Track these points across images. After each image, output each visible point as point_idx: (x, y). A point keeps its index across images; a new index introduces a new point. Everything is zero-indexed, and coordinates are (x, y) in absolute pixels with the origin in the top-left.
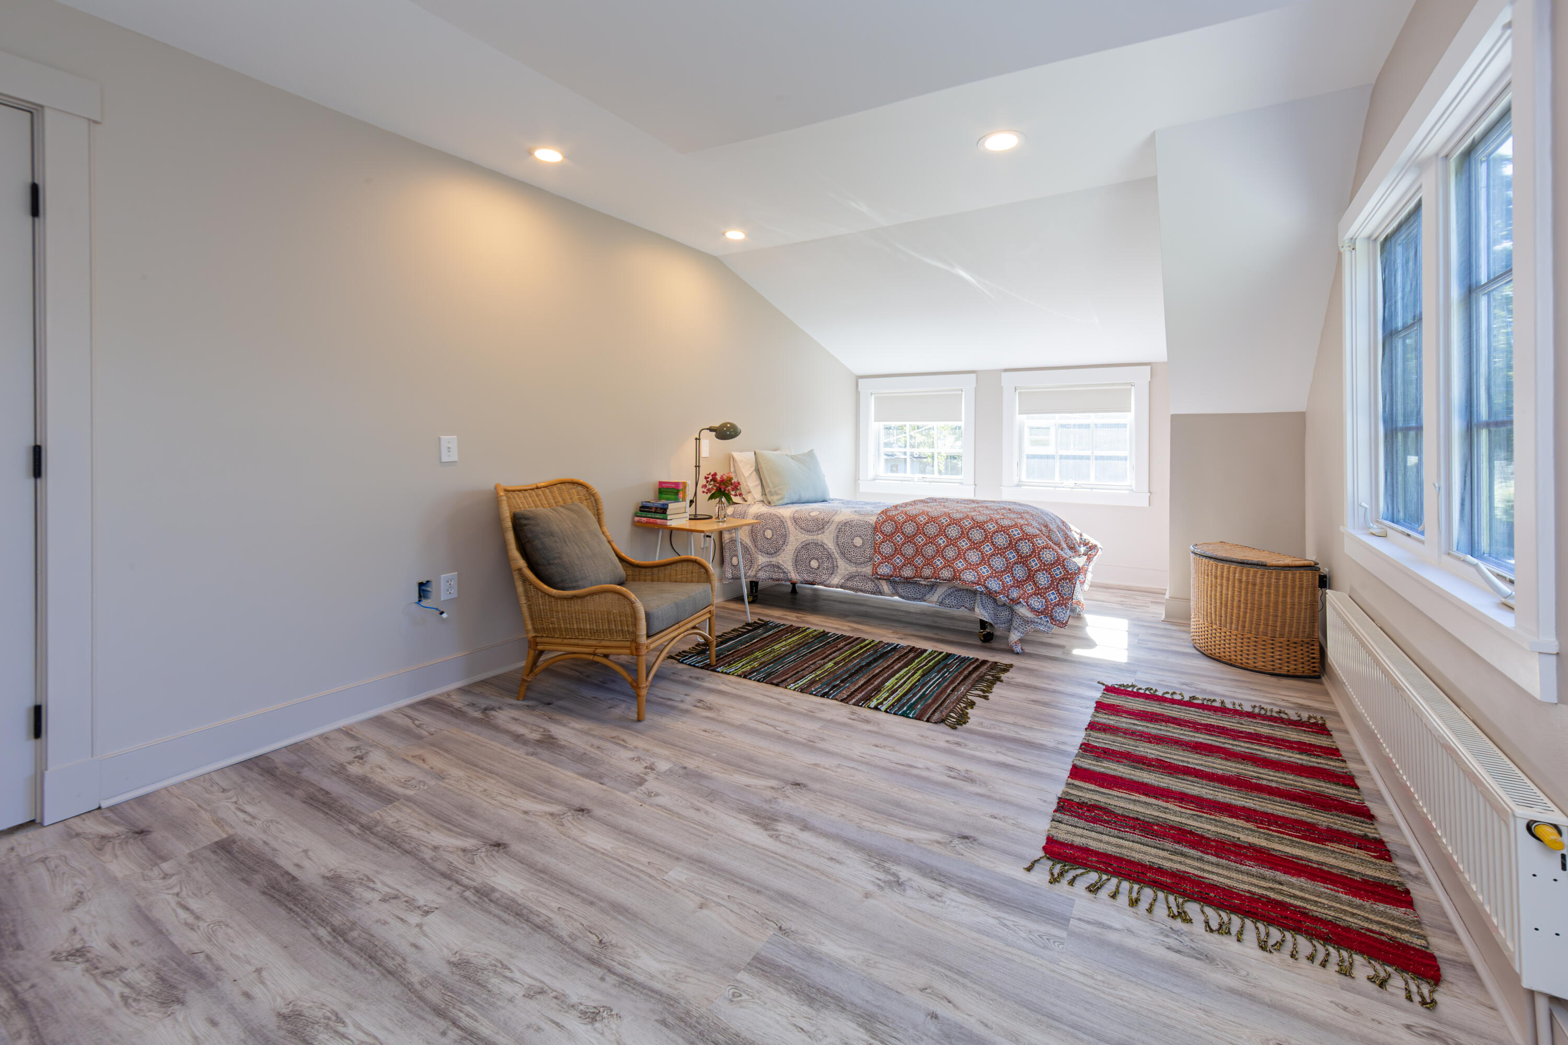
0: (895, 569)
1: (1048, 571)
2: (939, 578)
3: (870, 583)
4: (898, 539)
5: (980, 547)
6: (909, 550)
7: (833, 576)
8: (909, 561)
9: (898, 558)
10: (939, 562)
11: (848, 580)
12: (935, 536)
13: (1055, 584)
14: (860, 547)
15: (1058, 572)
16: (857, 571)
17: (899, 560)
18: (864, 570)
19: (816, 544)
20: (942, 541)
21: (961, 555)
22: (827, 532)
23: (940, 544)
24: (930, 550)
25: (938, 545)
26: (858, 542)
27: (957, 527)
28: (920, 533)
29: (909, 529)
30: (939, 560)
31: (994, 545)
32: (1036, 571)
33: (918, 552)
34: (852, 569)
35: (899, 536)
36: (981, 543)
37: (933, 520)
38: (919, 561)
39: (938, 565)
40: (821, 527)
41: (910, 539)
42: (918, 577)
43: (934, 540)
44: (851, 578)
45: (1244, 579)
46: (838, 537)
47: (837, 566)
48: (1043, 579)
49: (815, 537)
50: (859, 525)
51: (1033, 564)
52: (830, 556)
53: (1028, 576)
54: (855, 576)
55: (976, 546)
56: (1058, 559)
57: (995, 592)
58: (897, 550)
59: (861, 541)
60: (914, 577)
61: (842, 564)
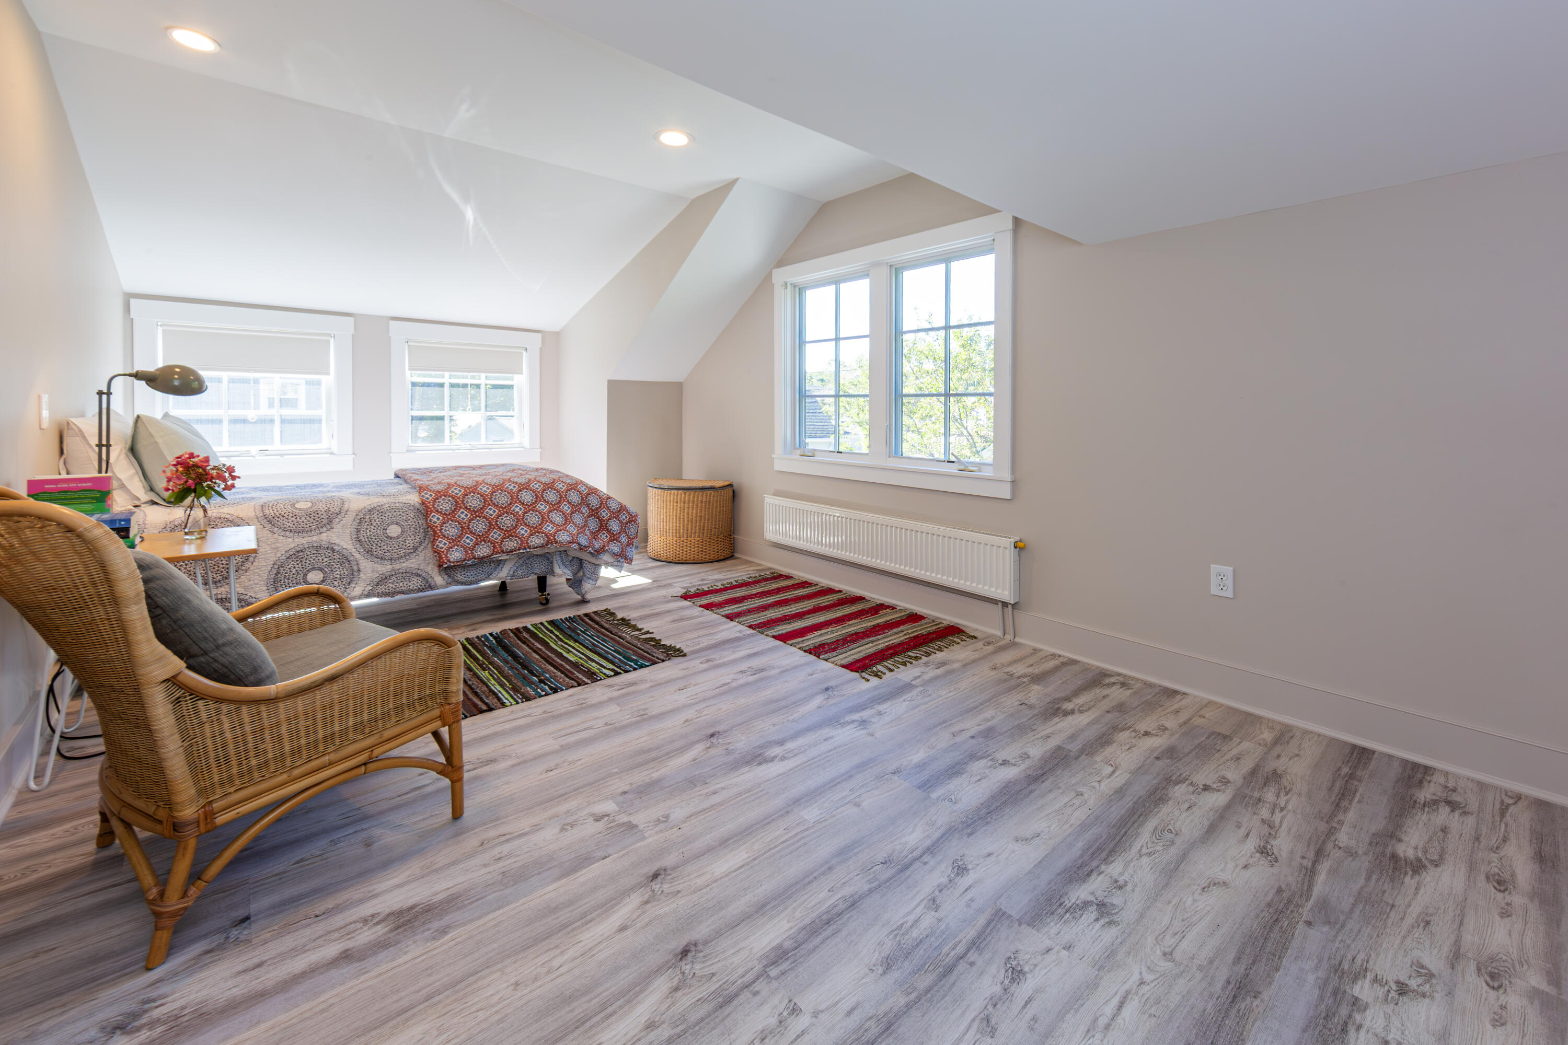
0: (466, 551)
1: (617, 517)
2: (529, 547)
3: (415, 579)
4: (463, 516)
5: (559, 507)
6: (479, 526)
7: (352, 585)
8: (482, 538)
9: (468, 537)
10: (523, 531)
11: (378, 584)
12: (509, 505)
13: (624, 526)
14: (398, 537)
15: (624, 517)
16: (393, 569)
17: (468, 540)
18: (405, 565)
19: (318, 548)
20: (518, 508)
21: (520, 520)
22: (338, 528)
23: (518, 512)
24: (507, 521)
25: (515, 514)
26: (394, 531)
27: (529, 492)
28: (489, 505)
29: (474, 502)
30: (522, 529)
31: (547, 502)
32: (608, 520)
33: (492, 525)
34: (385, 568)
35: (462, 513)
36: (558, 503)
37: (472, 490)
38: (495, 535)
39: (523, 534)
40: (325, 521)
41: (477, 513)
42: (497, 553)
43: (510, 509)
44: (383, 580)
45: (704, 500)
46: (358, 531)
47: (359, 571)
48: (615, 526)
49: (315, 538)
50: (393, 510)
51: (604, 514)
52: (345, 560)
53: (600, 527)
54: (390, 576)
55: (555, 507)
56: (622, 507)
57: (585, 547)
58: (465, 529)
59: (400, 530)
60: (492, 555)
61: (370, 569)
